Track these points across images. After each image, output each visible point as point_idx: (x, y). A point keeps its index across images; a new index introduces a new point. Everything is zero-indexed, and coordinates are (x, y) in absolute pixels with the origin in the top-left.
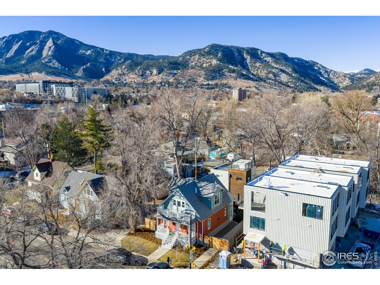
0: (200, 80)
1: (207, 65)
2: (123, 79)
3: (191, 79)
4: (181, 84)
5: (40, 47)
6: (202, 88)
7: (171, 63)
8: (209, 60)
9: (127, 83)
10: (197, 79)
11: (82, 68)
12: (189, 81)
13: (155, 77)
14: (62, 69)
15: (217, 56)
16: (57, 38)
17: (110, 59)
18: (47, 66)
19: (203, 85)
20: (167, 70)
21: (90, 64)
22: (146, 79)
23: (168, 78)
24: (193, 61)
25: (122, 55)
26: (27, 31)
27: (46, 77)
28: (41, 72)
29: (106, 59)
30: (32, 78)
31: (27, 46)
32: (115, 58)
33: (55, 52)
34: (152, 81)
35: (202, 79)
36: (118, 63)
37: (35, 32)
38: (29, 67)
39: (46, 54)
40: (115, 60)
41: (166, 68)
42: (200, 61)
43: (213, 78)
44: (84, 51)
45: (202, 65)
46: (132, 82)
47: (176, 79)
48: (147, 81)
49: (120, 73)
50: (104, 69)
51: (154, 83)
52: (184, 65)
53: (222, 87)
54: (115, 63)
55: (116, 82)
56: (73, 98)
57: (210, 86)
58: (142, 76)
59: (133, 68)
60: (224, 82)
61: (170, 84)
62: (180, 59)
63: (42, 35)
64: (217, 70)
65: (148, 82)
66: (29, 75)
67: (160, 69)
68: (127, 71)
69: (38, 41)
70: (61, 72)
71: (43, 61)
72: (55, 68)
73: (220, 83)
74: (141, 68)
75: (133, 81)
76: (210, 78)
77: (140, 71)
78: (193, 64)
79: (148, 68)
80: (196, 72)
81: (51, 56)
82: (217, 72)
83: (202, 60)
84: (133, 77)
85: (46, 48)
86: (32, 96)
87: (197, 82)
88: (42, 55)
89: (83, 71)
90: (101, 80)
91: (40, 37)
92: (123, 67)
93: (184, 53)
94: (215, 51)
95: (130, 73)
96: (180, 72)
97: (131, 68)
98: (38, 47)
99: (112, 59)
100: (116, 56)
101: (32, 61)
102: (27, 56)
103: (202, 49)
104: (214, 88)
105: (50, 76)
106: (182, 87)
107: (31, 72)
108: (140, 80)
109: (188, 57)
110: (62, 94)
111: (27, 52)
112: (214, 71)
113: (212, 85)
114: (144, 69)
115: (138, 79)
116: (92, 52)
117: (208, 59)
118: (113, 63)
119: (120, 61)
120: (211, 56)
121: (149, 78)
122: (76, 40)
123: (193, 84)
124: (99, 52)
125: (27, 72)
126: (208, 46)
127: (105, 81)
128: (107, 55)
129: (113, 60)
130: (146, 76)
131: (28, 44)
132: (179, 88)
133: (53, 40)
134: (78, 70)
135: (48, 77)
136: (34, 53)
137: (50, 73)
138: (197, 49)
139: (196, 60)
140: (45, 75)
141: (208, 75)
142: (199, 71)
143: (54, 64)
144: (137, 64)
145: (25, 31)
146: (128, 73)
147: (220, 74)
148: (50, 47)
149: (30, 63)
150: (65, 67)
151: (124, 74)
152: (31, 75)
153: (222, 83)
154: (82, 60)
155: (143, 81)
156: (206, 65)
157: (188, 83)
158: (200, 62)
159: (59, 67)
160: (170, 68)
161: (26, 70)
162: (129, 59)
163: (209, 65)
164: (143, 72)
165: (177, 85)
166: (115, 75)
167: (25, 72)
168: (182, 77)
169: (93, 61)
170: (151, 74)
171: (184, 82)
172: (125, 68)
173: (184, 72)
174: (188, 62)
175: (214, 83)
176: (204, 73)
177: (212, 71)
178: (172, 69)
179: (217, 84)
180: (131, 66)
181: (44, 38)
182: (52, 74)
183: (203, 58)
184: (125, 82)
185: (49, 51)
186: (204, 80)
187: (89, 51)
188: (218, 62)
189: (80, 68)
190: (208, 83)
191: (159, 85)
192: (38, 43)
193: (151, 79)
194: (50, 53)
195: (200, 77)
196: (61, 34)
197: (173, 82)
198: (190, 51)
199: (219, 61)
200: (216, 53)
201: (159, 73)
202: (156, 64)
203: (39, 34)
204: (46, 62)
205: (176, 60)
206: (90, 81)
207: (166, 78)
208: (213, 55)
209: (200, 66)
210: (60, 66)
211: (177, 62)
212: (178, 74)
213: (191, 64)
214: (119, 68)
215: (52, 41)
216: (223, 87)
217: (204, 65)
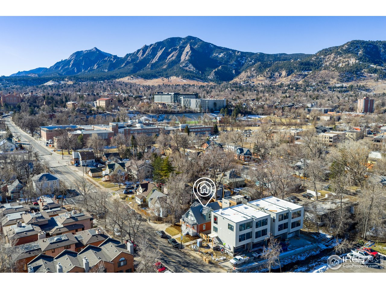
0: (333, 82)
1: (344, 64)
2: (251, 81)
3: (322, 81)
4: (311, 87)
5: (179, 52)
6: (334, 91)
7: (302, 64)
8: (346, 60)
9: (254, 86)
10: (329, 80)
11: (214, 71)
12: (320, 83)
13: (284, 79)
14: (197, 73)
15: (357, 54)
16: (194, 43)
17: (241, 61)
18: (184, 70)
19: (336, 87)
20: (297, 71)
21: (222, 67)
22: (274, 81)
23: (297, 80)
24: (328, 61)
25: (253, 56)
26: (170, 38)
27: (182, 81)
28: (178, 76)
29: (237, 61)
30: (171, 82)
31: (169, 52)
32: (246, 60)
33: (191, 56)
34: (279, 83)
35: (335, 80)
36: (248, 64)
37: (177, 38)
38: (169, 71)
39: (184, 59)
40: (245, 62)
41: (296, 69)
42: (336, 60)
43: (348, 80)
44: (217, 54)
45: (338, 65)
46: (259, 84)
47: (306, 81)
48: (275, 83)
49: (249, 75)
50: (234, 71)
51: (281, 86)
52: (316, 65)
53: (357, 90)
54: (246, 65)
55: (244, 85)
56: (196, 109)
57: (344, 89)
58: (270, 78)
59: (262, 70)
60: (362, 84)
61: (298, 87)
62: (313, 59)
63: (182, 41)
64: (355, 71)
65: (276, 85)
66: (168, 79)
67: (289, 70)
68: (256, 73)
69: (178, 47)
70: (195, 75)
71: (181, 66)
72: (191, 72)
73: (356, 85)
74: (270, 69)
75: (261, 83)
76: (345, 79)
77: (268, 73)
78: (328, 64)
79: (277, 69)
80: (329, 73)
81: (188, 60)
82: (354, 72)
83: (338, 59)
84: (261, 79)
85: (184, 53)
86: (164, 107)
87: (329, 84)
88: (180, 60)
89: (215, 74)
90: (230, 82)
91: (180, 43)
92: (253, 69)
93: (318, 52)
94: (355, 49)
95: (258, 75)
96: (311, 73)
97: (260, 70)
98: (178, 52)
99: (243, 60)
100: (247, 58)
101: (172, 66)
102: (168, 61)
103: (340, 47)
104: (348, 91)
105: (185, 80)
106: (311, 90)
107: (171, 76)
108: (268, 82)
109: (322, 56)
110: (188, 105)
111: (168, 57)
112: (350, 72)
113: (346, 87)
114: (273, 71)
115: (266, 81)
116: (225, 55)
117: (345, 58)
118: (243, 64)
119: (251, 63)
120: (350, 55)
121: (277, 80)
122: (210, 44)
123: (324, 87)
124: (231, 54)
125: (167, 77)
126: (348, 43)
127: (234, 84)
128: (238, 57)
129: (244, 62)
130: (274, 77)
131: (170, 50)
132: (307, 91)
133: (190, 45)
134: (211, 73)
135: (184, 81)
136: (174, 58)
137: (186, 77)
138: (334, 47)
139: (332, 59)
140: (181, 79)
141: (343, 77)
142: (333, 72)
143: (189, 68)
144: (266, 66)
145: (168, 38)
146: (257, 75)
147: (357, 74)
148: (188, 52)
149: (170, 68)
150: (199, 71)
151: (253, 76)
152: (170, 79)
153: (359, 85)
154: (214, 63)
155: (270, 83)
156: (342, 65)
157: (318, 85)
158: (336, 62)
159: (193, 71)
160: (300, 69)
161: (167, 74)
162: (259, 60)
163: (346, 65)
164: (271, 74)
165: (305, 88)
166: (243, 77)
167: (166, 76)
168: (312, 78)
169: (224, 64)
170: (280, 75)
171: (314, 84)
172: (254, 70)
173: (315, 73)
174: (321, 61)
175: (348, 85)
176: (339, 74)
177: (348, 71)
178: (302, 70)
179: (352, 87)
180: (260, 68)
181: (184, 43)
182: (188, 78)
183: (340, 57)
184: (252, 85)
185: (186, 56)
186: (337, 82)
187: (222, 54)
188: (357, 61)
189: (212, 71)
190: (341, 85)
191: (286, 88)
192: (178, 49)
193: (279, 81)
194: (187, 58)
195: (333, 78)
196: (199, 39)
197: (301, 85)
198: (326, 50)
199: (358, 59)
200: (356, 51)
201: (288, 75)
202: (286, 65)
203: (179, 40)
204: (183, 66)
205: (309, 60)
206: (220, 84)
207: (295, 80)
208: (352, 53)
209: (335, 66)
210: (195, 69)
211: (309, 62)
212: (309, 76)
213: (325, 64)
214: (248, 70)
215: (190, 47)
216: (359, 89)
217: (340, 65)
